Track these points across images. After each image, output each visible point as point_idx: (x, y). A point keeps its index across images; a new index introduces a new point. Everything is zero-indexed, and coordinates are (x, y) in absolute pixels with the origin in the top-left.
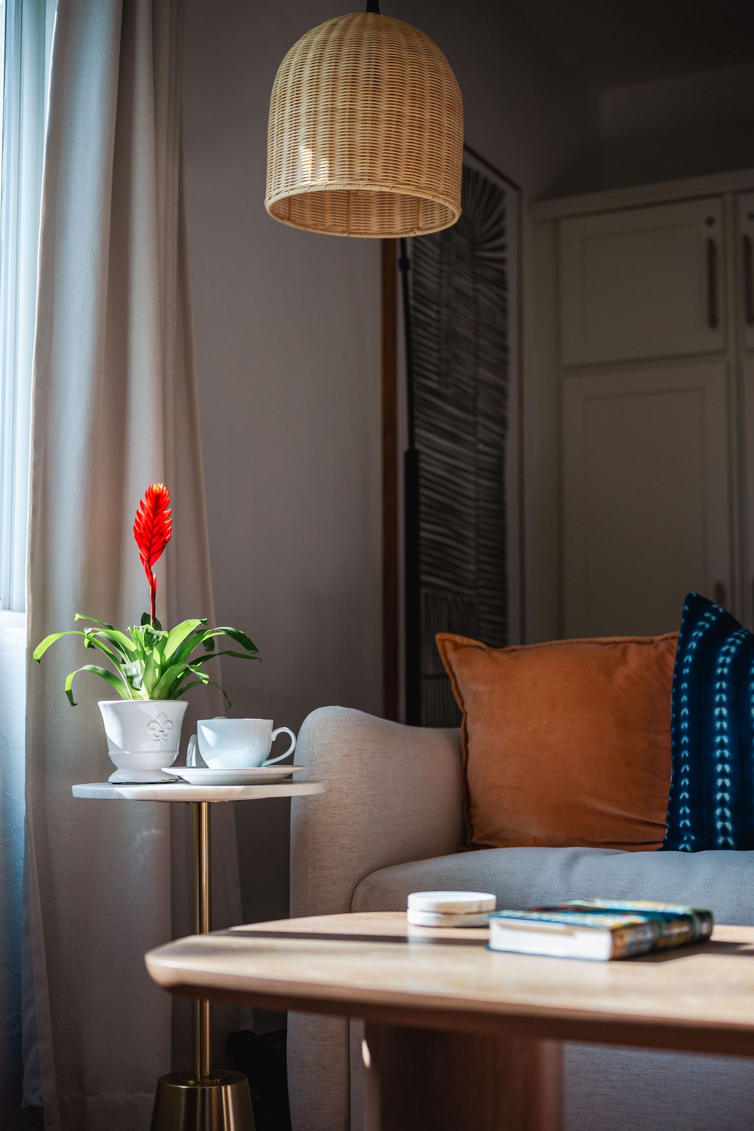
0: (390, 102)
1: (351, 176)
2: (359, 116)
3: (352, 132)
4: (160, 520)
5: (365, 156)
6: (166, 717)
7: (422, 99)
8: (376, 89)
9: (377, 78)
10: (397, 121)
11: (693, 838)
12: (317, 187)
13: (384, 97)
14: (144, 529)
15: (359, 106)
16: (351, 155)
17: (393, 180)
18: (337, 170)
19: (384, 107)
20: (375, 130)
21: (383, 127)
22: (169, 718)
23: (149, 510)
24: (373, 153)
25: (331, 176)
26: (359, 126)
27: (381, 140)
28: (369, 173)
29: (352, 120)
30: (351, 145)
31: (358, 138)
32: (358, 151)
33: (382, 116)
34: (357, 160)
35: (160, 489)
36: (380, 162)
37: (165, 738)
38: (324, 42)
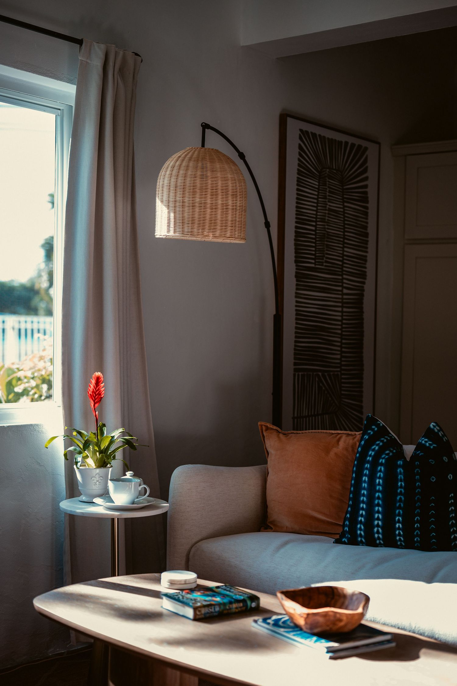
0: (201, 198)
1: (183, 233)
2: (187, 204)
3: (183, 212)
4: (99, 388)
5: (189, 223)
6: (99, 475)
7: (217, 195)
8: (194, 193)
9: (194, 186)
10: (204, 207)
11: (349, 536)
12: (169, 236)
13: (198, 195)
14: (92, 392)
15: (186, 200)
16: (183, 223)
17: (202, 234)
18: (178, 230)
19: (198, 200)
20: (193, 211)
21: (197, 210)
22: (101, 475)
23: (94, 384)
24: (193, 223)
25: (175, 232)
26: (186, 209)
27: (197, 216)
28: (191, 231)
29: (183, 206)
30: (183, 218)
31: (186, 215)
32: (186, 221)
33: (197, 205)
34: (186, 226)
35: (99, 375)
36: (196, 226)
37: (99, 484)
38: (173, 167)
